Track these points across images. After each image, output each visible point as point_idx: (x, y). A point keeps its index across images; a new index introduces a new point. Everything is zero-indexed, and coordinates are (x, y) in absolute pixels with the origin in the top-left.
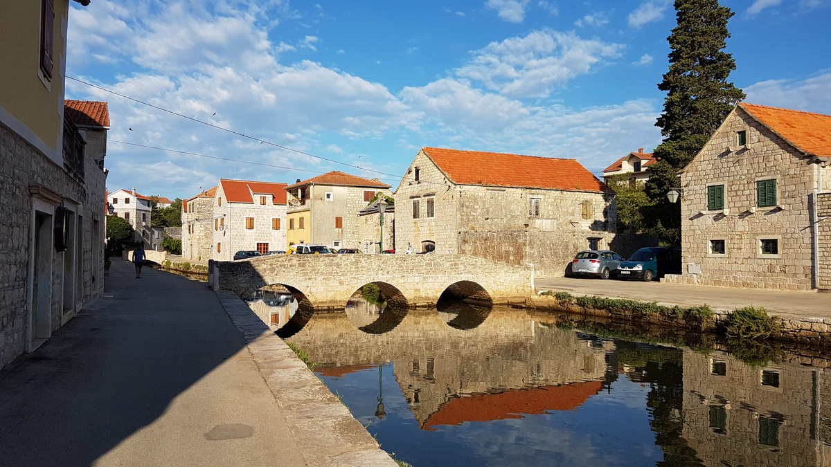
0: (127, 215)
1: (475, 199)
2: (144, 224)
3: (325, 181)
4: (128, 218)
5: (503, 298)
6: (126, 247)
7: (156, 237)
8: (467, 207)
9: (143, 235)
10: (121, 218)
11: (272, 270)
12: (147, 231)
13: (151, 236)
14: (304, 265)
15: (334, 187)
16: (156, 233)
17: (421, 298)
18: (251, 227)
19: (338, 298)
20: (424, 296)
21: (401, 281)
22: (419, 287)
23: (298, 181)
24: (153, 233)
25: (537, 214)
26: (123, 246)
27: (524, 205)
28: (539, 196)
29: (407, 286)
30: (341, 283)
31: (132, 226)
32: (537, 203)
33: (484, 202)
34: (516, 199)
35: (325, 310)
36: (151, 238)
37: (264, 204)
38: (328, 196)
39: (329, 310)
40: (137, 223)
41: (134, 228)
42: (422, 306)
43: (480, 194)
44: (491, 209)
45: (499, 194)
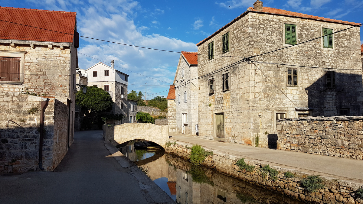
0: (107, 87)
4: (108, 90)
6: (106, 119)
9: (122, 108)
12: (124, 104)
13: (128, 109)
16: (132, 106)
24: (129, 107)
26: (103, 118)
31: (111, 98)
36: (128, 111)
40: (116, 96)
41: (114, 100)
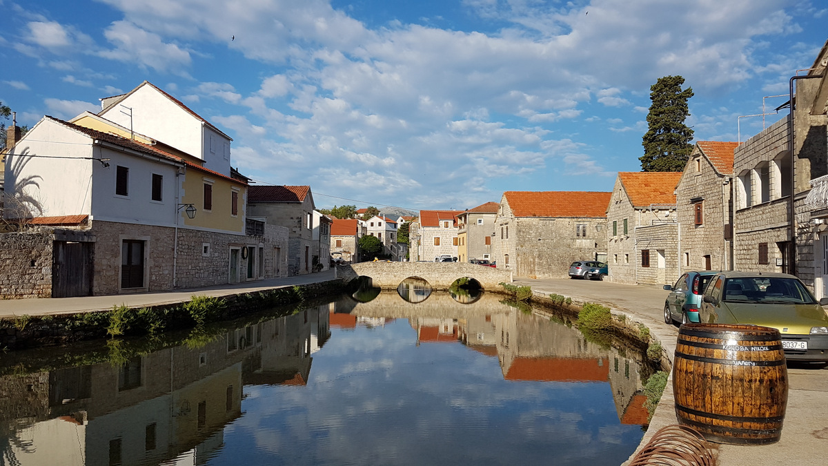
1: (530, 226)
2: (391, 241)
3: (480, 211)
5: (491, 288)
7: (401, 250)
8: (524, 232)
10: (376, 237)
11: (361, 269)
14: (376, 267)
15: (484, 215)
17: (439, 285)
18: (438, 244)
19: (393, 284)
20: (441, 284)
21: (428, 276)
22: (438, 279)
23: (467, 210)
25: (584, 235)
27: (571, 229)
28: (585, 223)
29: (432, 279)
30: (395, 276)
32: (584, 227)
33: (537, 229)
34: (566, 225)
35: (386, 290)
37: (447, 227)
38: (480, 221)
39: (388, 290)
42: (441, 290)
43: (534, 223)
44: (543, 233)
45: (549, 223)
